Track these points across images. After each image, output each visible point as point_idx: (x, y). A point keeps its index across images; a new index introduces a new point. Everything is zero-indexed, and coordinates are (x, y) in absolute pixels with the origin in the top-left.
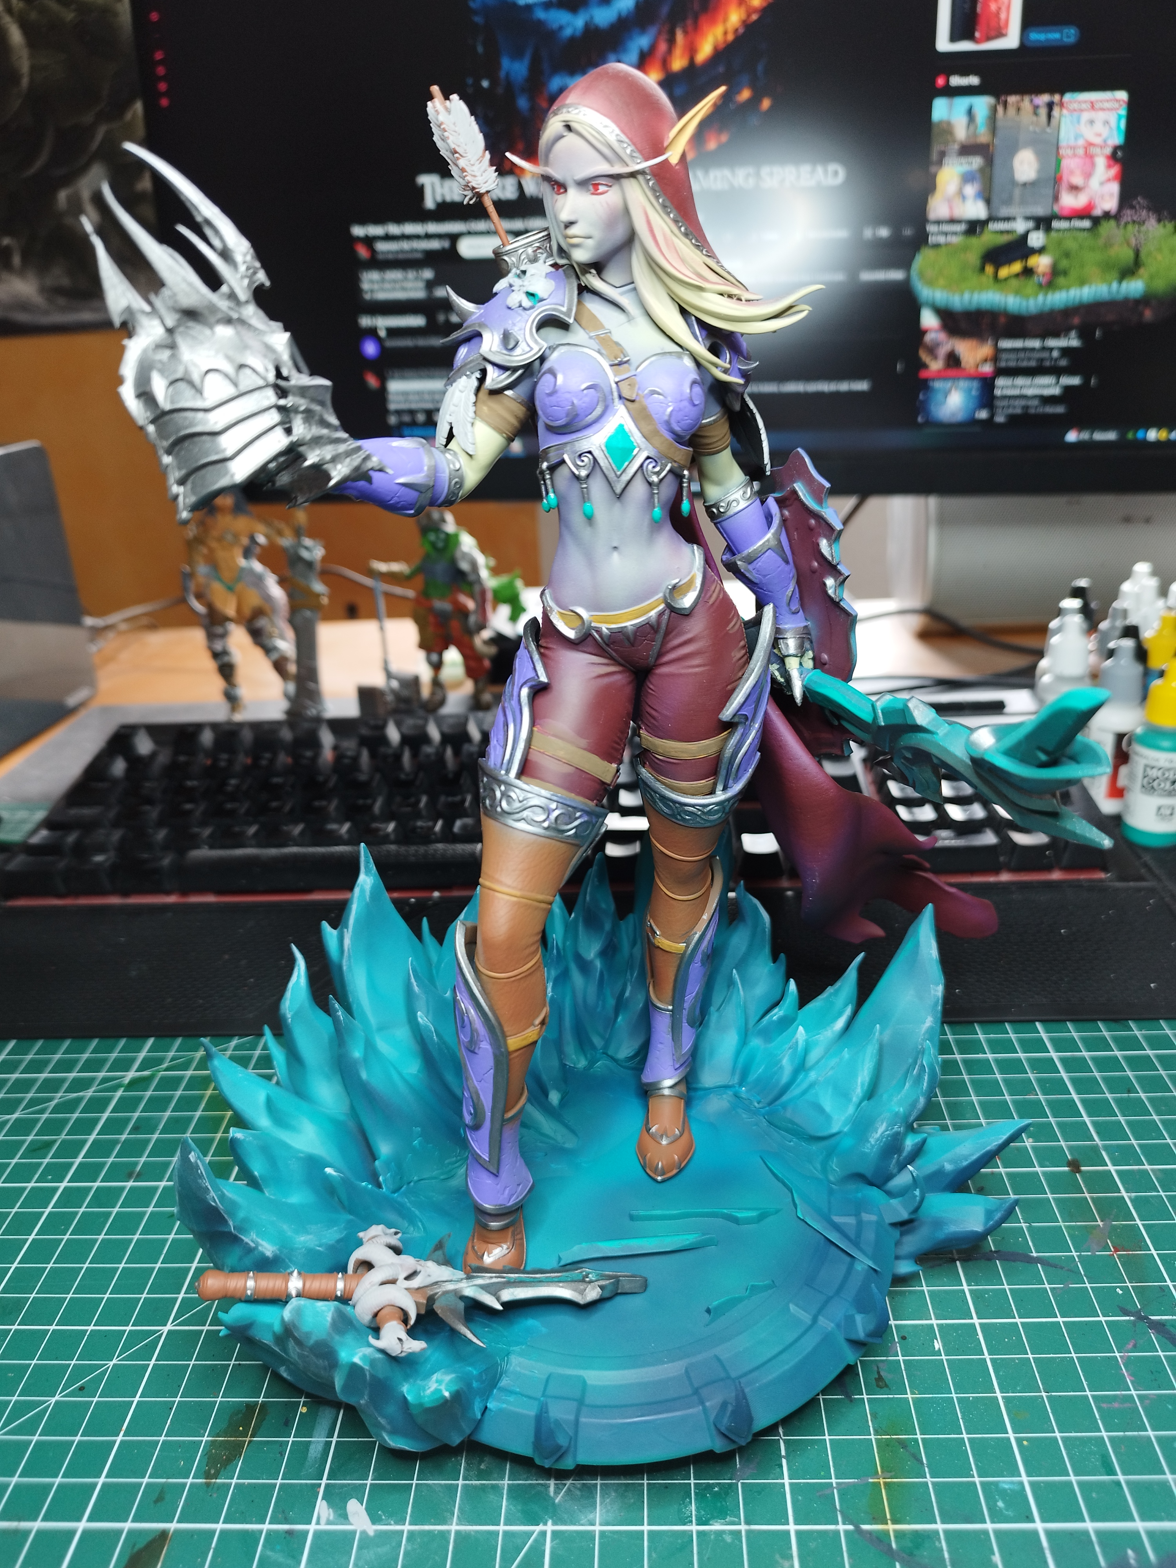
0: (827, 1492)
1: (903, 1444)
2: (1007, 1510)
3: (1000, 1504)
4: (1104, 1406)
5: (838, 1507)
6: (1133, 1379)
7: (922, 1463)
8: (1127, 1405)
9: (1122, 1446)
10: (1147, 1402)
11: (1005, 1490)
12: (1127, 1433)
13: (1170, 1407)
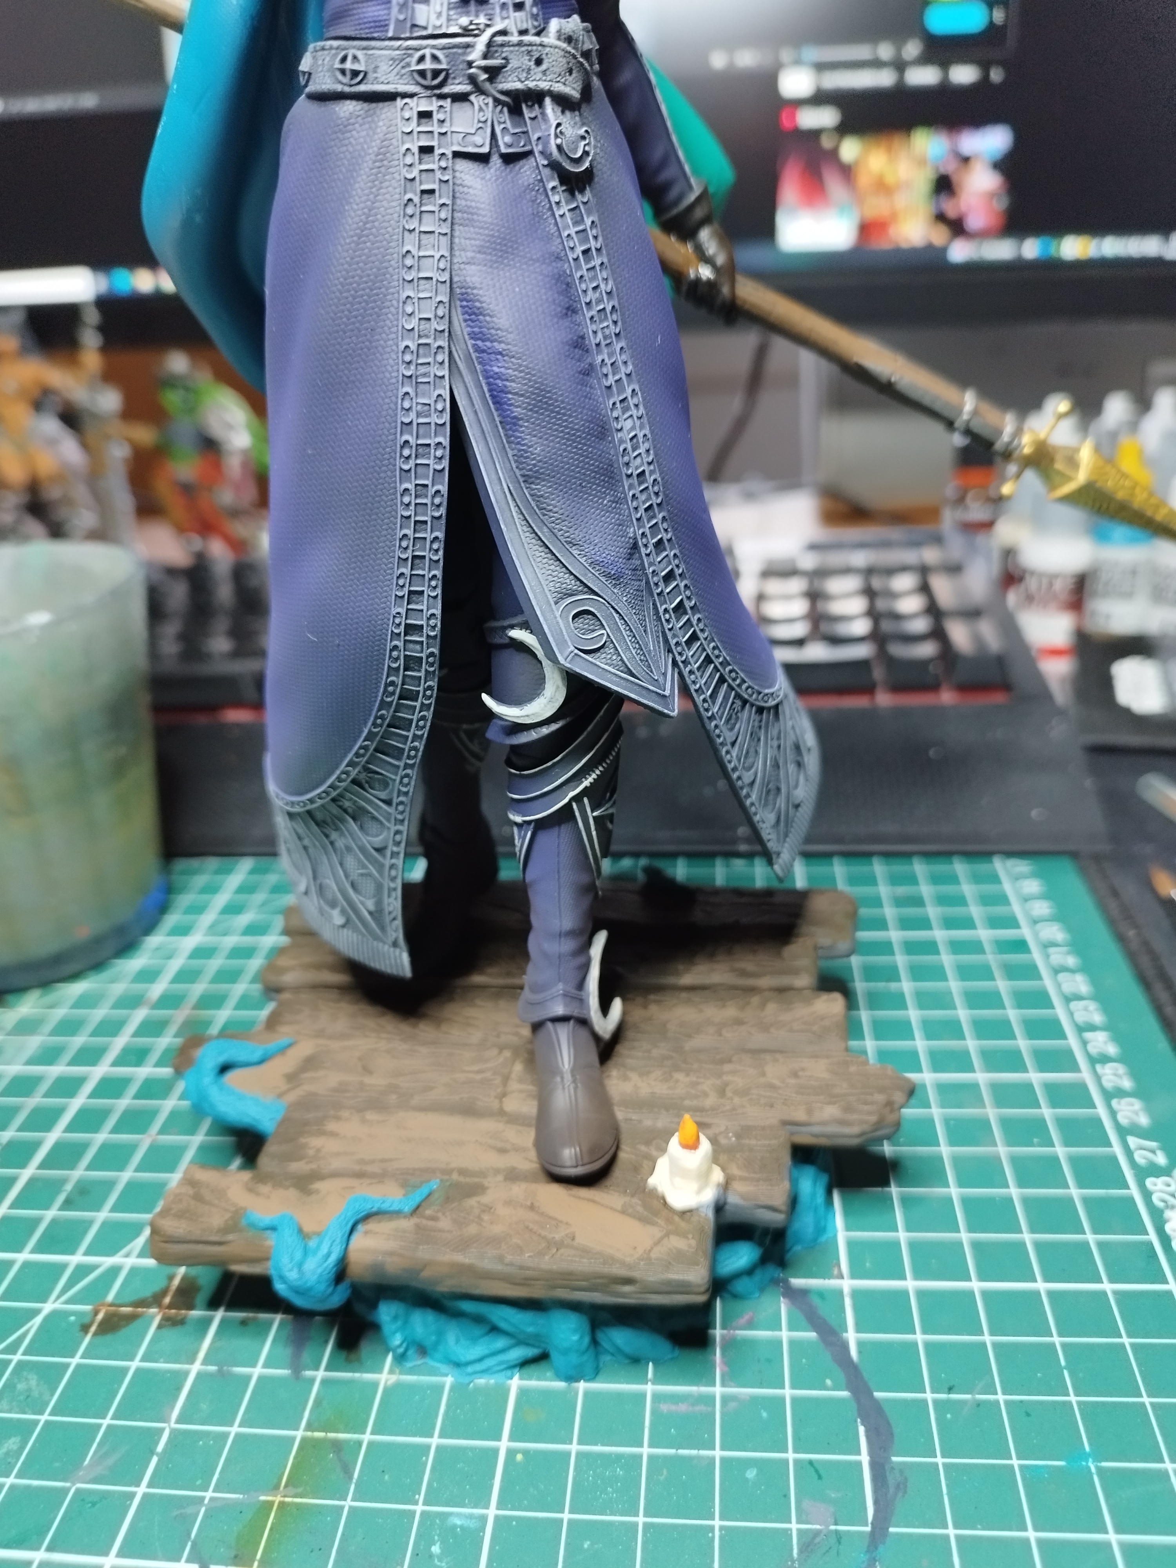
0: (190, 1510)
1: (337, 1446)
2: (440, 1561)
3: (436, 1549)
4: (664, 1407)
5: (193, 1535)
6: (726, 1369)
7: (351, 1478)
8: (701, 1408)
9: (665, 1472)
10: (733, 1405)
11: (455, 1526)
12: (682, 1452)
13: (765, 1415)
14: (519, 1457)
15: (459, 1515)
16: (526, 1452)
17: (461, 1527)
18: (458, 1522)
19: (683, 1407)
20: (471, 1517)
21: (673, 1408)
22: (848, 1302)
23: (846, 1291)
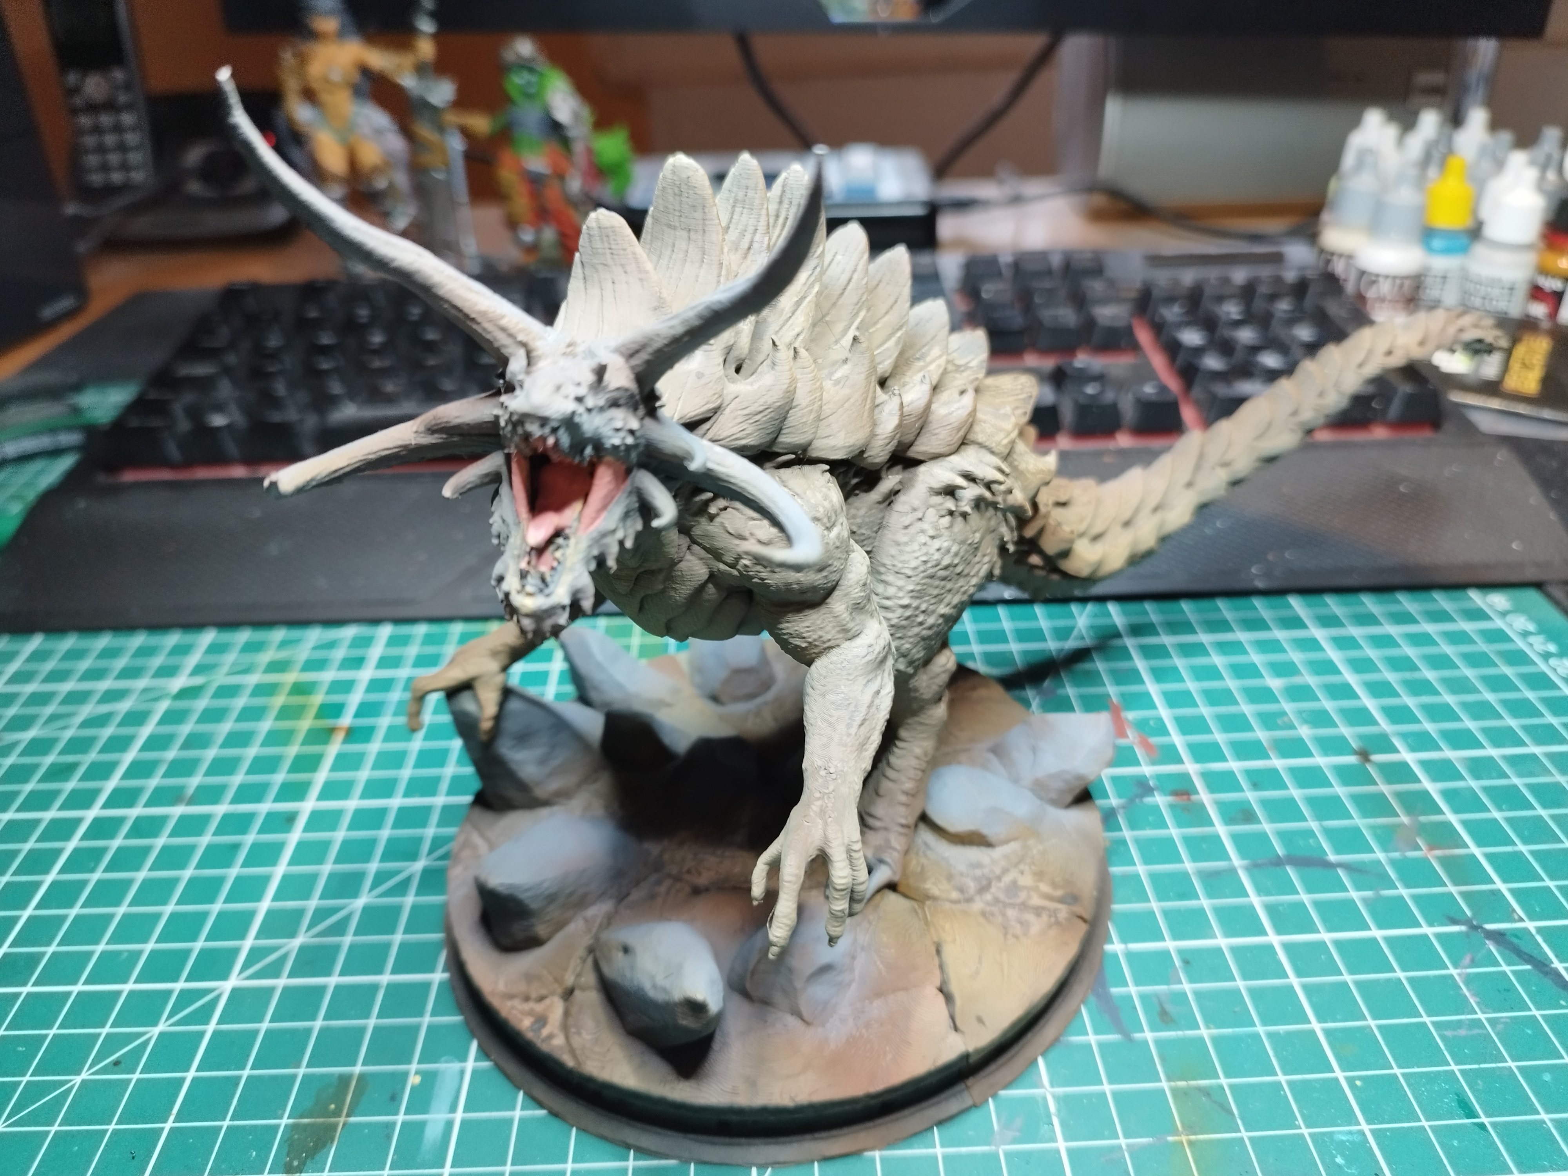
0: (1115, 1156)
1: (1204, 1090)
2: (1349, 1168)
6: (1477, 999)
7: (1233, 1114)
8: (1476, 1031)
9: (1479, 1082)
10: (1500, 1027)
11: (1343, 1142)
12: (1483, 1066)
13: (1529, 1032)
14: (1358, 1083)
15: (1340, 1132)
16: (1360, 1078)
17: (1348, 1141)
18: (1344, 1138)
19: (1462, 1032)
20: (1350, 1133)
21: (1455, 1033)
22: (1539, 939)
23: (1533, 931)
